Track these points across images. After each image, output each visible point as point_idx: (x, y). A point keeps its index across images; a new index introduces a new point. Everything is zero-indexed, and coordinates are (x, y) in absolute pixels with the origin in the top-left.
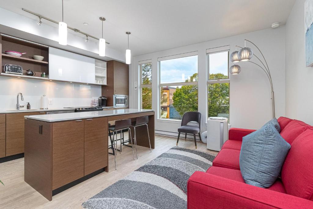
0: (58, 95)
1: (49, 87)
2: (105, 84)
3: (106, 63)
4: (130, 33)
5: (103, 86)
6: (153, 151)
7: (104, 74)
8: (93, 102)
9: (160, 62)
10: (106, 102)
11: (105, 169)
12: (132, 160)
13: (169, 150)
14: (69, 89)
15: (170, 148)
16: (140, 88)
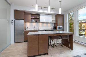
0: (42, 26)
1: (40, 24)
2: (55, 22)
3: (55, 16)
4: (61, 2)
5: (55, 23)
6: (72, 51)
7: (55, 19)
8: (51, 28)
9: (78, 10)
10: (55, 28)
11: (47, 54)
12: (59, 53)
13: (82, 54)
14: (45, 24)
15: (83, 53)
16: (68, 23)
